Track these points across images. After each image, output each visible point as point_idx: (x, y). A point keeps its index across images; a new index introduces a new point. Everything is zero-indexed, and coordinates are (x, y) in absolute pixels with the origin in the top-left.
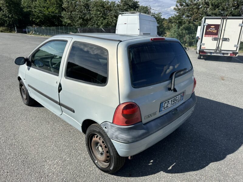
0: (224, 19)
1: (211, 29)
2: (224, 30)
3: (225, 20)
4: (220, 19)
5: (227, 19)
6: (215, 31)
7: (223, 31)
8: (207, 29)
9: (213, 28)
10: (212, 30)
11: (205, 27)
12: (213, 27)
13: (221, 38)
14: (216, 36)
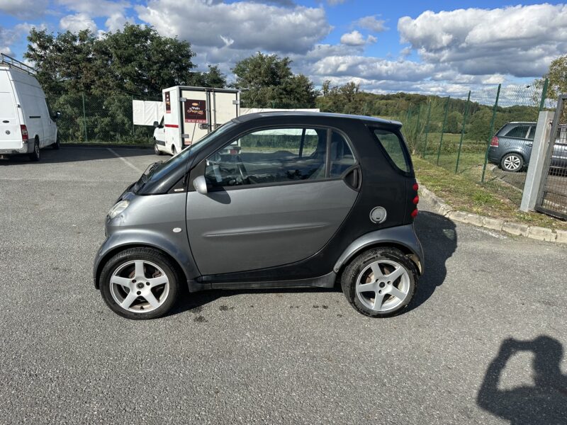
0: (209, 91)
1: (193, 108)
2: (215, 111)
3: (211, 93)
4: (203, 90)
5: (215, 92)
6: (201, 112)
7: (212, 112)
8: (187, 108)
9: (196, 107)
10: (194, 110)
11: (183, 103)
12: (196, 104)
13: (212, 124)
14: (204, 121)
